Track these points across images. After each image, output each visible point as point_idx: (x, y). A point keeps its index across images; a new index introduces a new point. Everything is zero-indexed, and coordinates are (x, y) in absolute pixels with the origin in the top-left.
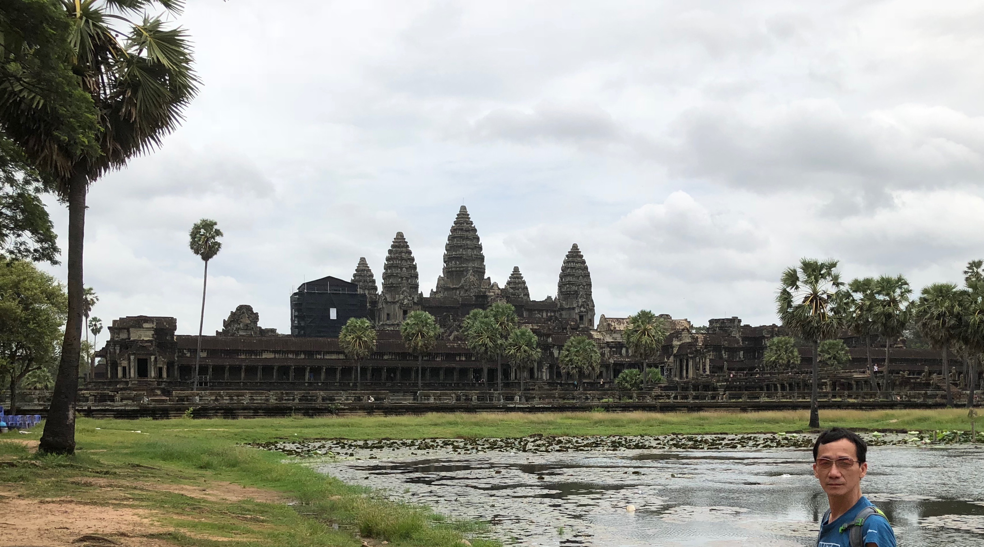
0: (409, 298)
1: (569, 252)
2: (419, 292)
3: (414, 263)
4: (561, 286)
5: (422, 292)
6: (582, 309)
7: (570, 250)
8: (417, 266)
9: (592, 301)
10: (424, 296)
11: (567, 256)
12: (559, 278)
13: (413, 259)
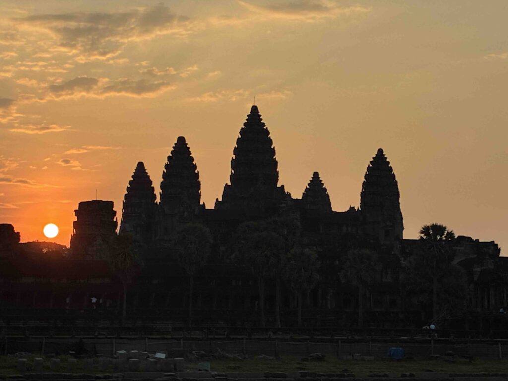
0: (189, 210)
1: (373, 158)
2: (201, 203)
3: (196, 171)
4: (363, 195)
5: (204, 204)
6: (388, 224)
7: (374, 156)
8: (200, 174)
9: (401, 213)
10: (206, 208)
11: (370, 162)
12: (361, 188)
13: (195, 167)
